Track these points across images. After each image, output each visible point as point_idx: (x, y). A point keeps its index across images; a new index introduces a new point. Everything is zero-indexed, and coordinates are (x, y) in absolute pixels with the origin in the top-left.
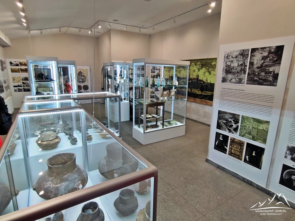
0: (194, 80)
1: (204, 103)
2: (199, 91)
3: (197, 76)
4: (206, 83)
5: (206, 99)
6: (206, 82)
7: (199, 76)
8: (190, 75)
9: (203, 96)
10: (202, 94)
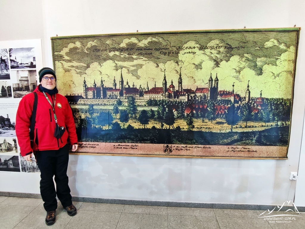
0: (198, 94)
1: (242, 154)
2: (223, 123)
3: (211, 80)
4: (247, 99)
5: (248, 144)
6: (245, 98)
7: (217, 80)
8: (180, 79)
9: (236, 137)
10: (234, 130)
